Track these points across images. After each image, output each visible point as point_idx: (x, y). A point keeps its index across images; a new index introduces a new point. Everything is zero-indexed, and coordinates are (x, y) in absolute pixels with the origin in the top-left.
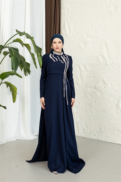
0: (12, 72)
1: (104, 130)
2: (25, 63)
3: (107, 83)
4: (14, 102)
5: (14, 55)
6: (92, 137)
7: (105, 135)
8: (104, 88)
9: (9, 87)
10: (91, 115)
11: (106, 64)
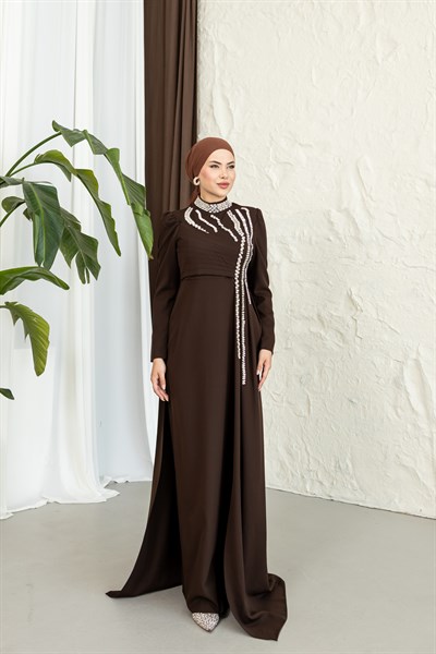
0: (34, 270)
1: (350, 466)
2: (80, 238)
3: (360, 303)
4: (39, 374)
5: (42, 211)
6: (311, 489)
7: (354, 482)
8: (351, 322)
9: (20, 319)
10: (307, 414)
11: (358, 240)
